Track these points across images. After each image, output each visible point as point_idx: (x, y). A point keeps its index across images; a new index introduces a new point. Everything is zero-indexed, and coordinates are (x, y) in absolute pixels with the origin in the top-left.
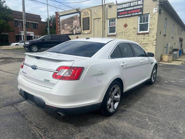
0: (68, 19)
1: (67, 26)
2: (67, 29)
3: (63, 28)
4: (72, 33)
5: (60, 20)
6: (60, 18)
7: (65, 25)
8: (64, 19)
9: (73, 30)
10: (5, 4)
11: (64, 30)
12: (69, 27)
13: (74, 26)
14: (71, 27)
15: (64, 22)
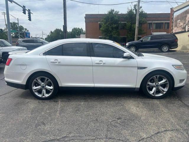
0: (181, 14)
1: (179, 22)
2: (179, 26)
3: (176, 26)
4: (184, 30)
5: (174, 17)
6: (174, 15)
7: (178, 21)
8: (178, 15)
9: (186, 26)
10: (141, 9)
11: (176, 28)
12: (182, 24)
13: (187, 22)
14: (184, 23)
15: (178, 18)
